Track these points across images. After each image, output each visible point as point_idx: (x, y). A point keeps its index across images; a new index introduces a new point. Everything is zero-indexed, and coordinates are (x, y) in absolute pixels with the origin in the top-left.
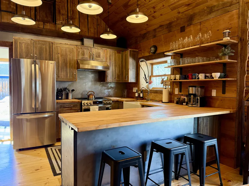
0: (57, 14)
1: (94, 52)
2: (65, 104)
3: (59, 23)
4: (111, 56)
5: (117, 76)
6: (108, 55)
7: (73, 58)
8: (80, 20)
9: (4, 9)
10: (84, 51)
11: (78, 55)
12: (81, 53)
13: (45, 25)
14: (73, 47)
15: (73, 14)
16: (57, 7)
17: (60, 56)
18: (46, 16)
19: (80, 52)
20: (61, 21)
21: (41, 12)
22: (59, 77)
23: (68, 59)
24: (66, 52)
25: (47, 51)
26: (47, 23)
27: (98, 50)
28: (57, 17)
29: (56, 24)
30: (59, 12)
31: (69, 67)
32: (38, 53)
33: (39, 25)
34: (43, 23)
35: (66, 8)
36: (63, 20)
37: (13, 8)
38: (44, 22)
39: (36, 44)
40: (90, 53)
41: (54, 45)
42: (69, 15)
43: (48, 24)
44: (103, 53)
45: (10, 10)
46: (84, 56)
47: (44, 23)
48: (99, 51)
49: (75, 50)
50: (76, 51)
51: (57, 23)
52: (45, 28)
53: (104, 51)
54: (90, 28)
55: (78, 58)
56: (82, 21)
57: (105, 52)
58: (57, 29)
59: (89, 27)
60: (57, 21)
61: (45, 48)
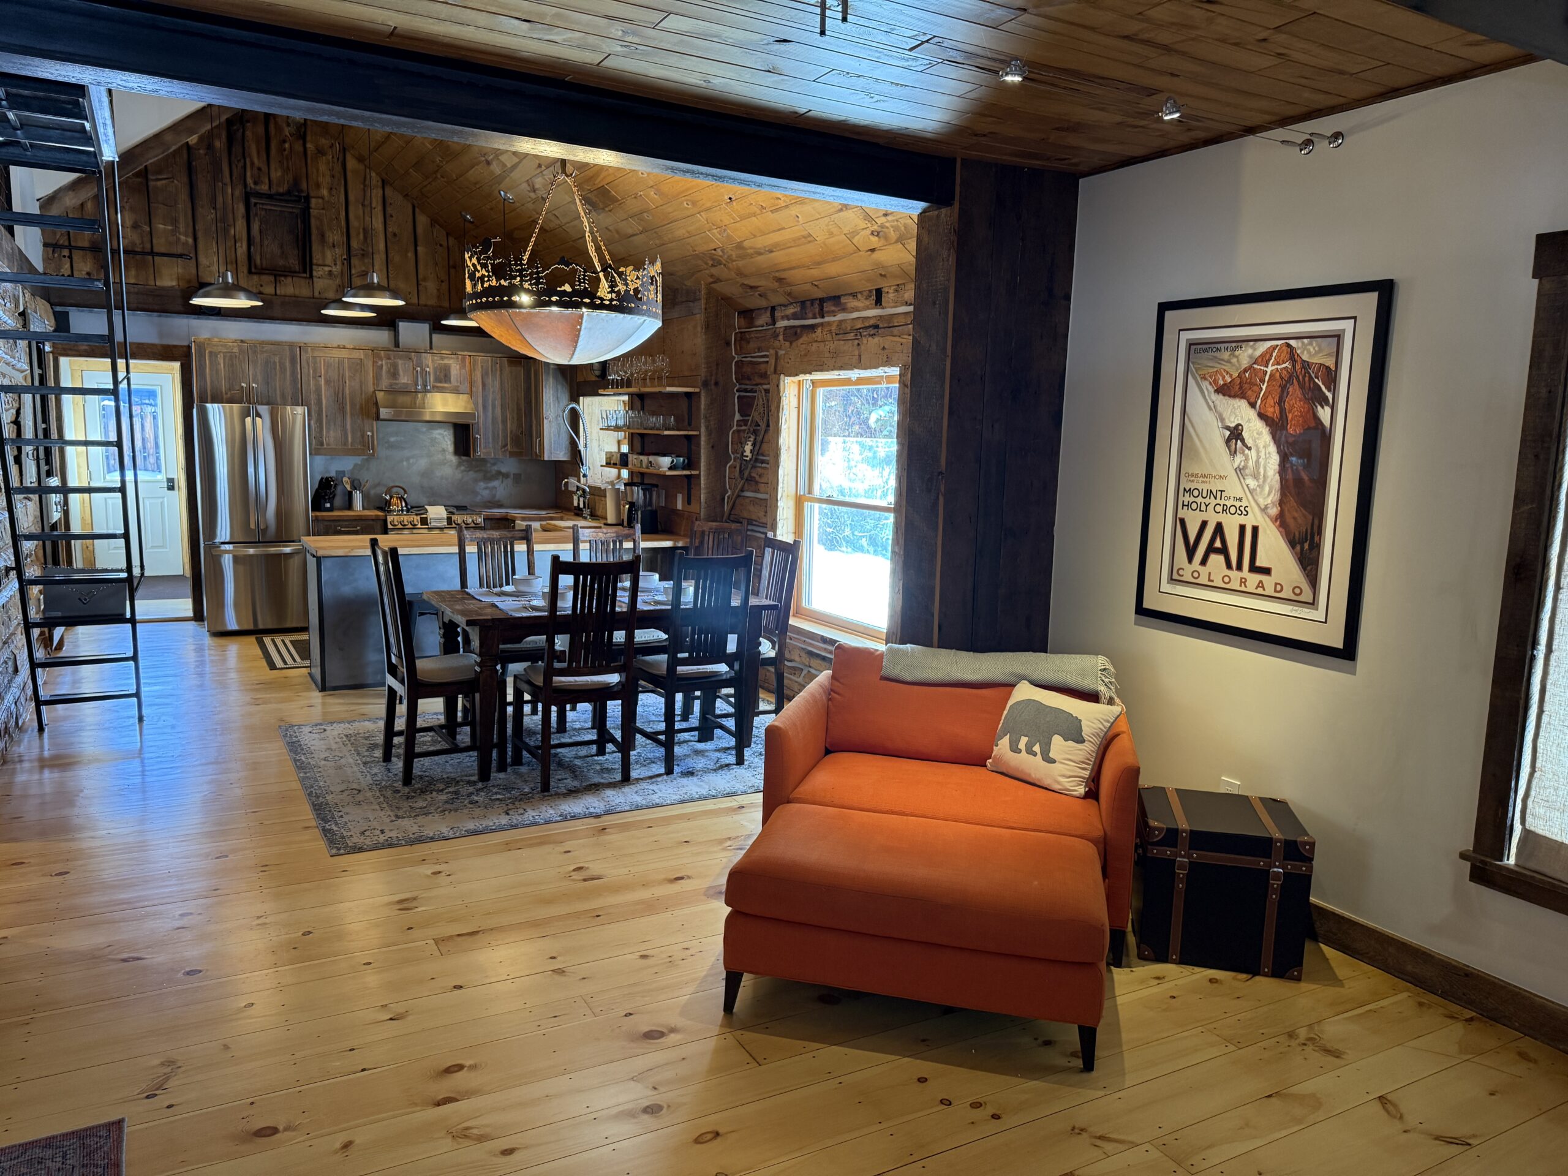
0: (315, 247)
1: (430, 364)
2: (337, 524)
3: (321, 273)
4: (487, 374)
5: (512, 439)
6: (478, 374)
7: (361, 387)
8: (390, 255)
9: (163, 250)
10: (395, 366)
11: (377, 377)
12: (389, 371)
13: (278, 285)
14: (360, 355)
15: (365, 238)
16: (313, 222)
17: (323, 383)
18: (283, 253)
19: (384, 368)
20: (327, 269)
21: (266, 242)
22: (322, 444)
23: (347, 391)
24: (341, 372)
25: (285, 369)
26: (285, 276)
27: (442, 358)
28: (317, 257)
29: (311, 276)
30: (322, 236)
31: (352, 415)
32: (259, 377)
33: (261, 286)
34: (272, 278)
35: (343, 223)
36: (335, 264)
37: (186, 243)
38: (275, 276)
39: (255, 352)
40: (414, 369)
41: (307, 352)
42: (354, 244)
43: (289, 279)
44: (458, 367)
45: (179, 250)
46: (396, 379)
47: (278, 278)
48: (446, 361)
49: (369, 364)
50: (373, 366)
51: (315, 273)
52: (278, 292)
53: (463, 360)
54: (425, 279)
55: (378, 385)
56: (396, 258)
57: (467, 364)
58: (316, 294)
59: (420, 277)
60: (314, 267)
61: (280, 362)
